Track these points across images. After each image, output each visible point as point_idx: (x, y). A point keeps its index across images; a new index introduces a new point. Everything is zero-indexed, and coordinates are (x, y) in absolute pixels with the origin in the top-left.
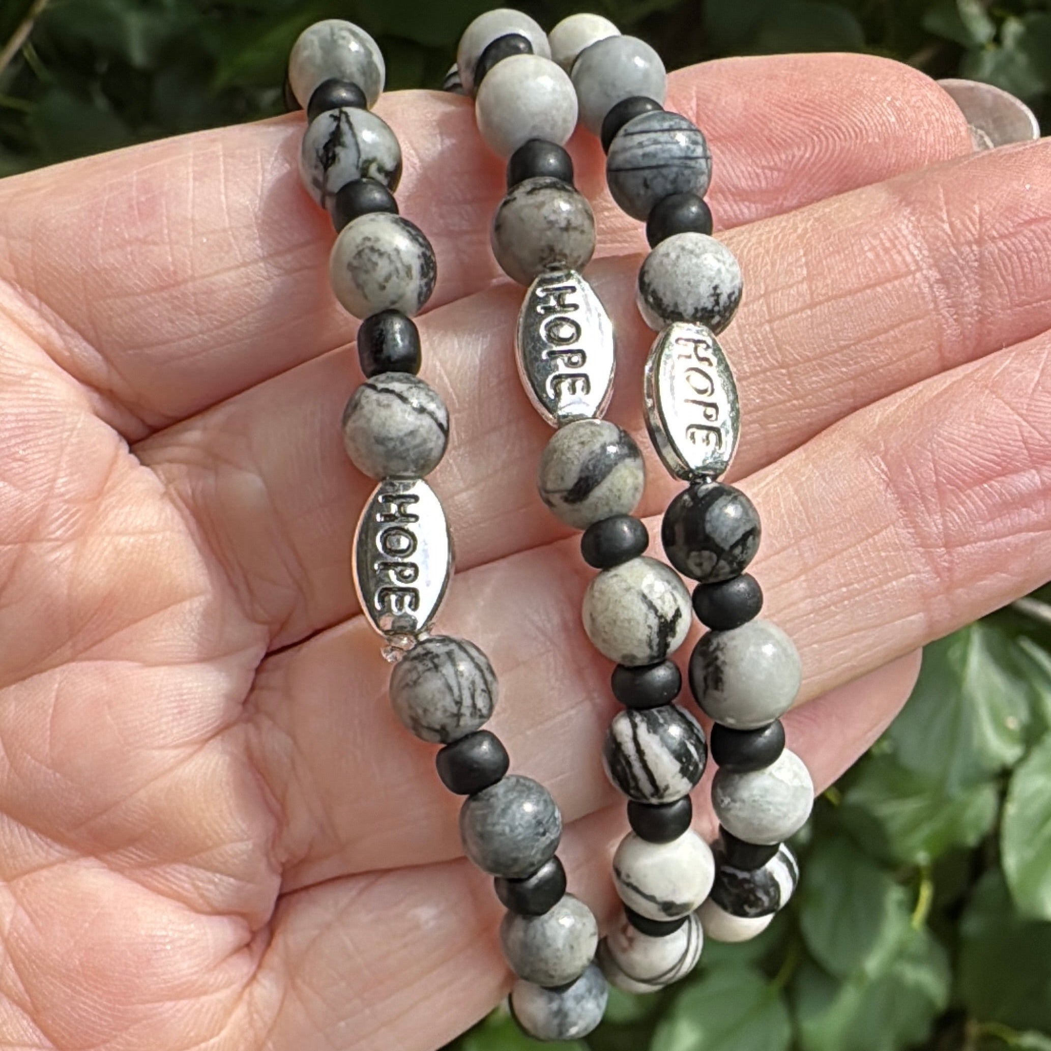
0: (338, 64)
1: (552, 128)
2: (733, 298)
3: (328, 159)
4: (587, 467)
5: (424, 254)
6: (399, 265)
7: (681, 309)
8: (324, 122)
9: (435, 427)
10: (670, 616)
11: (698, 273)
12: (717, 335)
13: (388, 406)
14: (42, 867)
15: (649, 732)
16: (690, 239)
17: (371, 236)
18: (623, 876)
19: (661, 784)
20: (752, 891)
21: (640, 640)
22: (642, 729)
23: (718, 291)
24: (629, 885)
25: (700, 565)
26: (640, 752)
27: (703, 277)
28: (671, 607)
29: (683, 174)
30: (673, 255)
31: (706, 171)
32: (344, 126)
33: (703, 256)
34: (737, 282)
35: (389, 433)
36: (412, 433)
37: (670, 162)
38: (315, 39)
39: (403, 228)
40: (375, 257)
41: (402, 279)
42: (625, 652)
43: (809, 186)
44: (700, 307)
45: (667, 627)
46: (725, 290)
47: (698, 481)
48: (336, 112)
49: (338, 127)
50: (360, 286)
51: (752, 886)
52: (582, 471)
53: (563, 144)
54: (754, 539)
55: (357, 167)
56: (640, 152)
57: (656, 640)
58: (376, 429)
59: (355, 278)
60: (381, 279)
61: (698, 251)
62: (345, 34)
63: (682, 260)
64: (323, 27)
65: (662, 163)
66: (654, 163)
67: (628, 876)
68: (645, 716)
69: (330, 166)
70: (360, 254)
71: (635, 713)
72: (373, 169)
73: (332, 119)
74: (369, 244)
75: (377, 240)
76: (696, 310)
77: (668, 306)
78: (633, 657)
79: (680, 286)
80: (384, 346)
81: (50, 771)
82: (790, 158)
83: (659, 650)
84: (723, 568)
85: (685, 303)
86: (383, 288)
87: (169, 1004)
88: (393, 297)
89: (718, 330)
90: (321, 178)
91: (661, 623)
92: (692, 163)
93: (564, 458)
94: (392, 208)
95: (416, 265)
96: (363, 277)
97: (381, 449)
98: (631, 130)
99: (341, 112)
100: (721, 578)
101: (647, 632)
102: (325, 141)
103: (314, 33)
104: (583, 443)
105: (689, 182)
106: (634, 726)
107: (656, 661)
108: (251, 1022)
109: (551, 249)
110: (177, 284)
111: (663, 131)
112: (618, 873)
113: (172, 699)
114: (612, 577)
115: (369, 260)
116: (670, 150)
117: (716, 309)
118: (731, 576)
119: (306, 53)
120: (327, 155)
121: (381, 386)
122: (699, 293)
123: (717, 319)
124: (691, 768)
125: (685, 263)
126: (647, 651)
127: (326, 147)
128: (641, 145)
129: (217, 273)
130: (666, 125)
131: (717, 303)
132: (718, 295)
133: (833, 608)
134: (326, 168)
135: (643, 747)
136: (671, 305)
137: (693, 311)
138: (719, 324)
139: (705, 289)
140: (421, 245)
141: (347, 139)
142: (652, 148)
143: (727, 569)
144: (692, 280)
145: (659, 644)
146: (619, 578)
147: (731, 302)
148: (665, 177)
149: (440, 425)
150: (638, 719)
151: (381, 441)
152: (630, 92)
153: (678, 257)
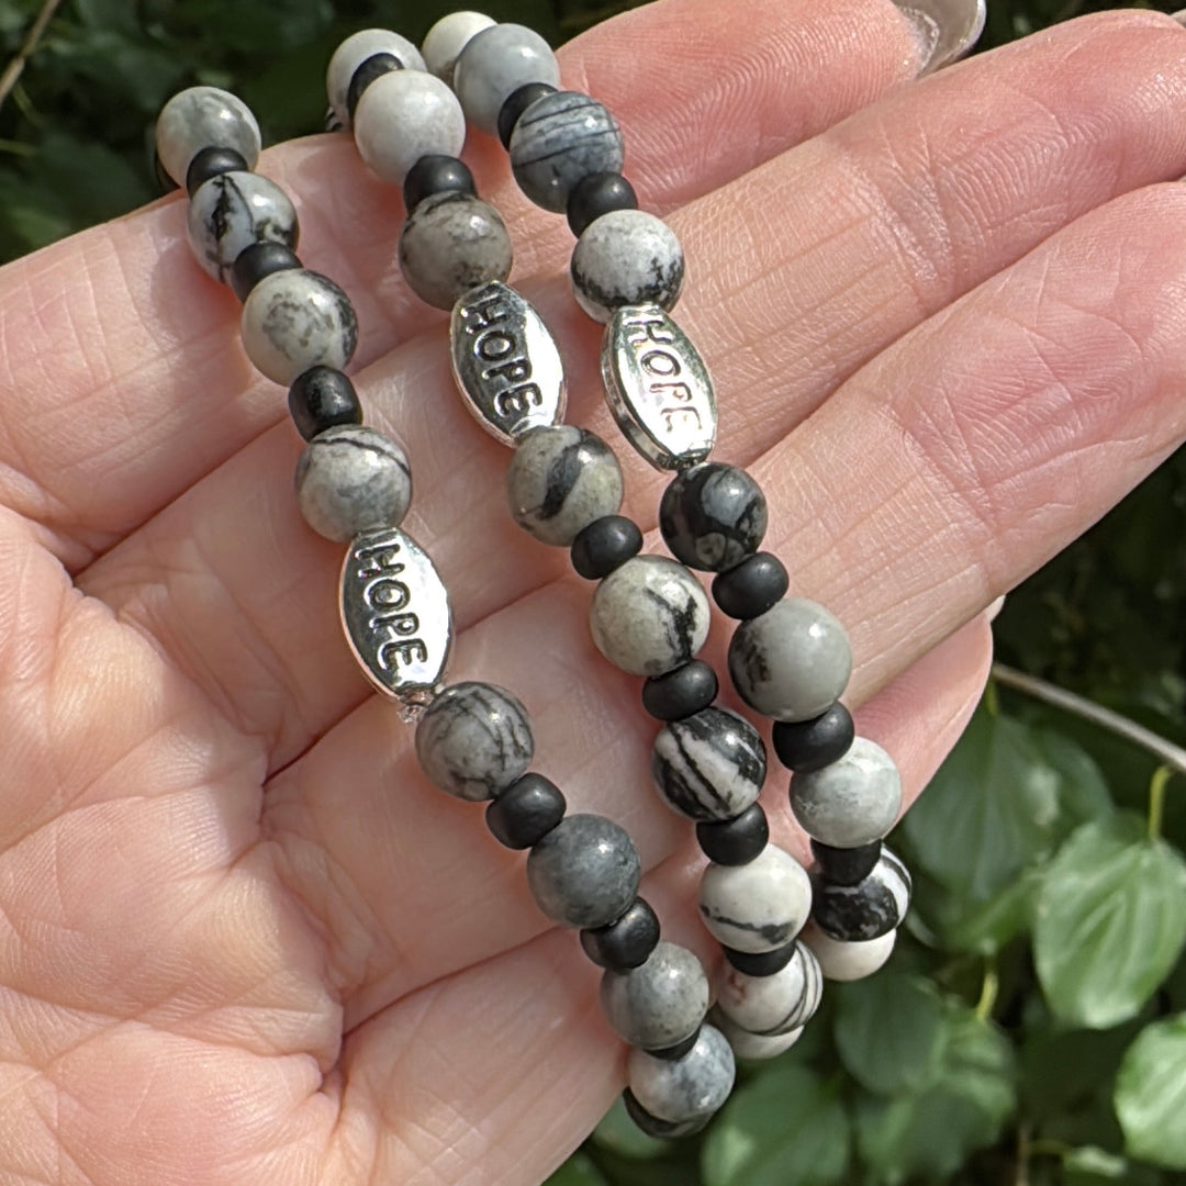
0: (208, 133)
1: (440, 141)
2: (676, 268)
3: (218, 227)
4: (554, 477)
5: (340, 302)
6: (317, 316)
7: (623, 293)
8: (208, 192)
9: (398, 469)
10: (684, 606)
11: (632, 251)
12: (669, 311)
13: (345, 455)
14: (78, 1044)
15: (695, 739)
16: (616, 218)
17: (282, 292)
18: (712, 912)
19: (723, 793)
20: (865, 906)
21: (658, 642)
22: (687, 738)
23: (658, 264)
24: (721, 920)
25: (709, 551)
26: (691, 763)
27: (638, 253)
28: (683, 599)
29: (592, 153)
30: (601, 238)
31: (617, 144)
32: (230, 191)
33: (635, 231)
34: (677, 250)
35: (353, 481)
36: (376, 478)
37: (576, 143)
38: (179, 113)
39: (313, 279)
40: (290, 313)
41: (323, 331)
42: (647, 659)
43: (729, 132)
44: (643, 286)
45: (684, 620)
46: (665, 262)
47: (685, 466)
48: (218, 179)
49: (224, 193)
50: (280, 347)
51: (863, 900)
52: (549, 481)
53: (456, 154)
54: (759, 510)
55: (251, 231)
56: (542, 140)
57: (676, 637)
58: (338, 481)
59: (273, 340)
60: (301, 336)
61: (627, 228)
62: (209, 99)
63: (612, 240)
64: (184, 98)
65: (567, 146)
66: (559, 147)
67: (717, 909)
68: (687, 724)
69: (222, 235)
70: (273, 313)
71: (676, 725)
72: (268, 230)
73: (216, 187)
74: (280, 301)
75: (289, 294)
76: (640, 289)
77: (609, 292)
78: (657, 663)
79: (616, 268)
80: (322, 400)
81: (69, 932)
82: (700, 106)
83: (682, 647)
84: (735, 548)
85: (626, 286)
86: (304, 343)
87: (256, 1160)
88: (319, 352)
89: (669, 306)
90: (214, 250)
91: (675, 617)
92: (599, 139)
93: (527, 474)
94: (296, 264)
95: (335, 314)
96: (280, 337)
97: (346, 501)
98: (528, 119)
99: (224, 178)
100: (736, 561)
101: (664, 630)
102: (213, 209)
103: (173, 106)
104: (543, 453)
105: (601, 159)
106: (678, 738)
107: (683, 662)
108: (350, 1167)
109: (465, 266)
110: (99, 388)
111: (562, 112)
112: (706, 910)
113: (187, 824)
114: (612, 583)
115: (285, 316)
116: (573, 131)
117: (661, 283)
118: (747, 556)
119: (172, 129)
120: (217, 224)
121: (330, 438)
122: (638, 272)
123: (664, 294)
124: (751, 768)
125: (616, 243)
126: (671, 652)
127: (215, 215)
128: (541, 132)
129: (138, 368)
130: (563, 106)
131: (660, 277)
132: (659, 269)
133: (873, 577)
134: (218, 237)
135: (692, 757)
136: (612, 290)
137: (636, 292)
138: (667, 299)
139: (643, 266)
140: (336, 293)
141: (236, 203)
142: (554, 133)
143: (739, 548)
144: (628, 259)
145: (681, 641)
146: (619, 582)
147: (675, 273)
148: (574, 160)
149: (402, 466)
150: (680, 730)
151: (346, 492)
152: (519, 82)
153: (607, 239)
